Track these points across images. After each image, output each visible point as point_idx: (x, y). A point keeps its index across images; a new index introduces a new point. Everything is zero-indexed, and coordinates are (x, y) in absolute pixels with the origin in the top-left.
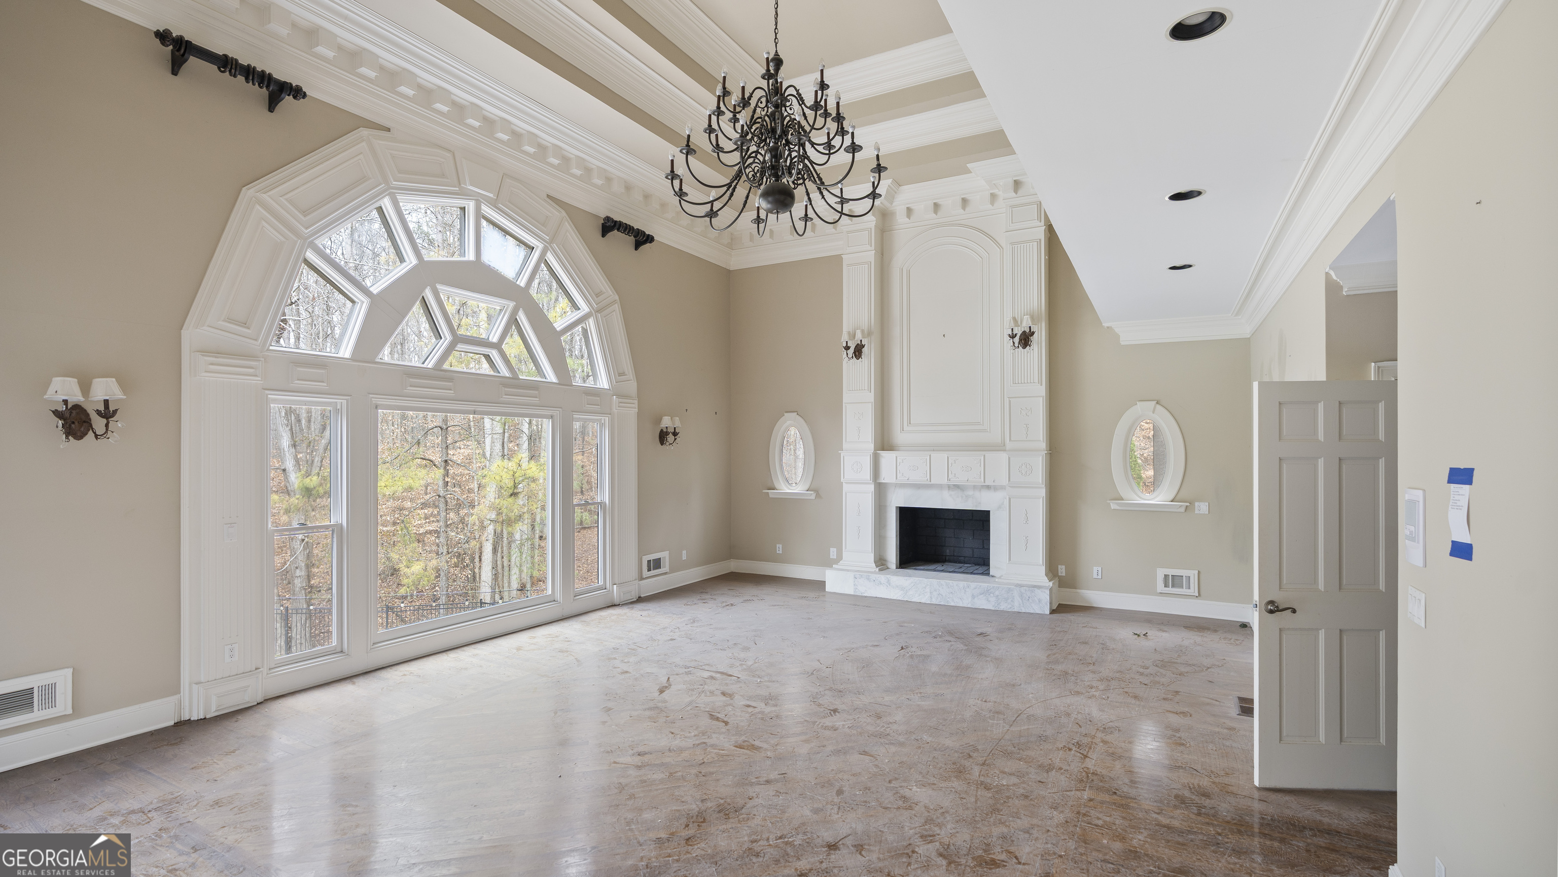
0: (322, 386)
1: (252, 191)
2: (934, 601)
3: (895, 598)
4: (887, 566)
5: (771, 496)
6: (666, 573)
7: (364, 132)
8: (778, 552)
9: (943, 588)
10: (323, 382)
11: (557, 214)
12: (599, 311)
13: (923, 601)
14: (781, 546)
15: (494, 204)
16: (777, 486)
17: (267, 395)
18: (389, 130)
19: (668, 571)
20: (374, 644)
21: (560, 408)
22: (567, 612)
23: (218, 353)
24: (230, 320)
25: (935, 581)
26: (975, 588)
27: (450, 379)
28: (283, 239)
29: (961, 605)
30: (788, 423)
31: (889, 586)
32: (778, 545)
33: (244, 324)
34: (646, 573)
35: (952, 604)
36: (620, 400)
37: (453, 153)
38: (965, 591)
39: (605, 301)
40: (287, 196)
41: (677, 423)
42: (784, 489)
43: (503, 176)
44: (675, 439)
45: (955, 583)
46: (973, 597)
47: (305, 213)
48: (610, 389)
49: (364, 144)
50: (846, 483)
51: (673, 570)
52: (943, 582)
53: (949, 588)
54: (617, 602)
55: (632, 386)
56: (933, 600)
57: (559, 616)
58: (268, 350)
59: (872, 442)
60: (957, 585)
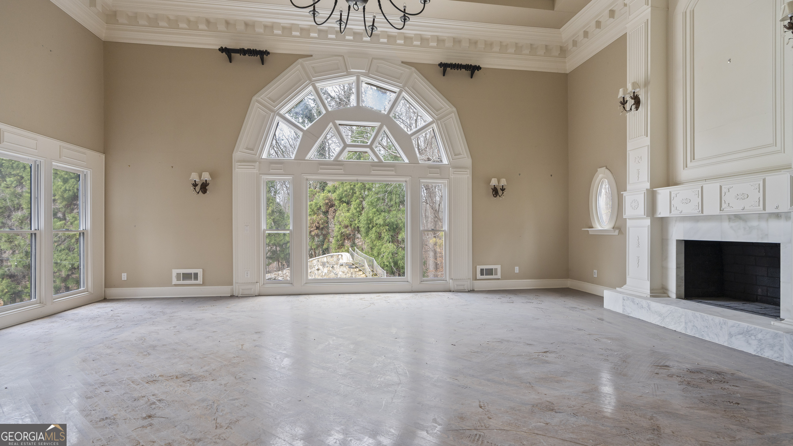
0: (281, 171)
1: (255, 98)
2: (689, 333)
3: (653, 322)
4: (668, 295)
5: (590, 233)
6: (498, 279)
7: (300, 60)
8: (594, 276)
9: (698, 321)
10: (281, 170)
11: (407, 70)
12: (439, 119)
13: (678, 330)
14: (596, 271)
15: (367, 75)
16: (594, 226)
17: (261, 176)
18: (312, 56)
19: (500, 278)
20: (306, 283)
21: (410, 176)
22: (414, 289)
23: (244, 161)
24: (247, 148)
25: (690, 312)
26: (733, 326)
27: (342, 165)
28: (266, 114)
29: (717, 341)
30: (601, 176)
31: (649, 311)
32: (594, 271)
33: (252, 150)
34: (479, 276)
35: (707, 339)
36: (454, 170)
37: (344, 57)
38: (721, 327)
39: (444, 113)
40: (267, 97)
41: (503, 182)
42: (598, 227)
43: (372, 59)
44: (503, 193)
45: (710, 317)
46: (731, 335)
47: (274, 101)
48: (448, 164)
49: (299, 65)
50: (629, 219)
51: (504, 277)
52: (698, 314)
53: (704, 321)
54: (452, 289)
55: (468, 161)
56: (688, 330)
57: (410, 290)
58: (261, 158)
59: (648, 181)
60: (712, 319)
